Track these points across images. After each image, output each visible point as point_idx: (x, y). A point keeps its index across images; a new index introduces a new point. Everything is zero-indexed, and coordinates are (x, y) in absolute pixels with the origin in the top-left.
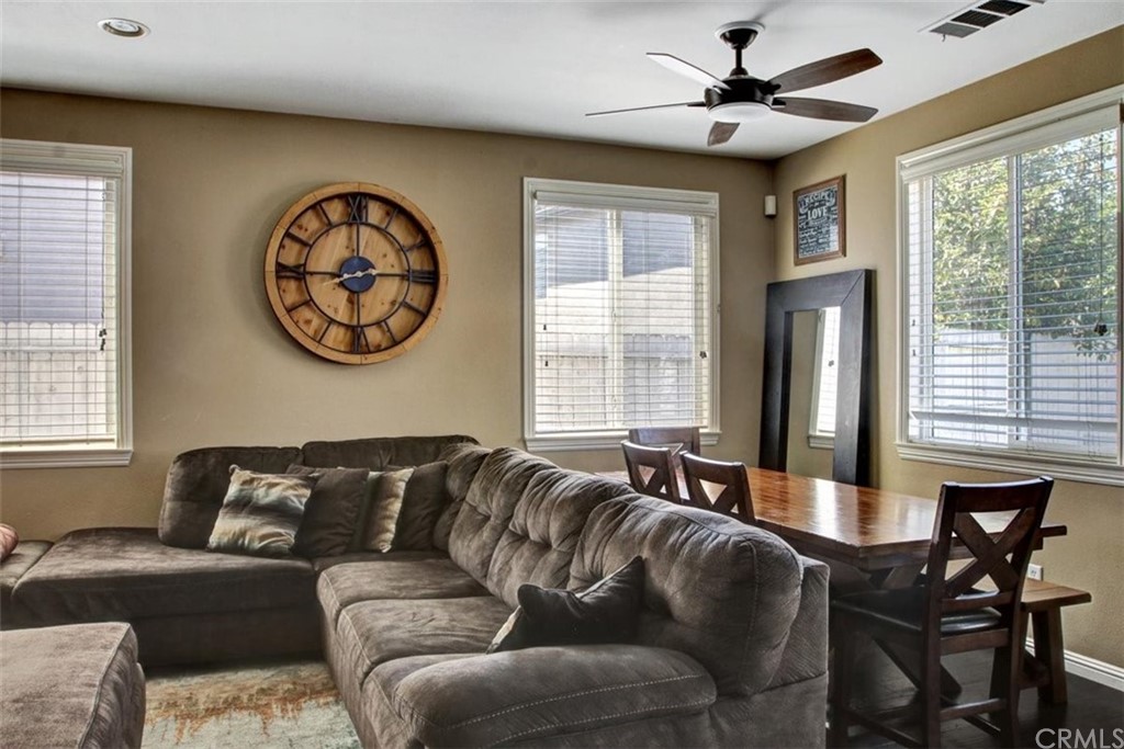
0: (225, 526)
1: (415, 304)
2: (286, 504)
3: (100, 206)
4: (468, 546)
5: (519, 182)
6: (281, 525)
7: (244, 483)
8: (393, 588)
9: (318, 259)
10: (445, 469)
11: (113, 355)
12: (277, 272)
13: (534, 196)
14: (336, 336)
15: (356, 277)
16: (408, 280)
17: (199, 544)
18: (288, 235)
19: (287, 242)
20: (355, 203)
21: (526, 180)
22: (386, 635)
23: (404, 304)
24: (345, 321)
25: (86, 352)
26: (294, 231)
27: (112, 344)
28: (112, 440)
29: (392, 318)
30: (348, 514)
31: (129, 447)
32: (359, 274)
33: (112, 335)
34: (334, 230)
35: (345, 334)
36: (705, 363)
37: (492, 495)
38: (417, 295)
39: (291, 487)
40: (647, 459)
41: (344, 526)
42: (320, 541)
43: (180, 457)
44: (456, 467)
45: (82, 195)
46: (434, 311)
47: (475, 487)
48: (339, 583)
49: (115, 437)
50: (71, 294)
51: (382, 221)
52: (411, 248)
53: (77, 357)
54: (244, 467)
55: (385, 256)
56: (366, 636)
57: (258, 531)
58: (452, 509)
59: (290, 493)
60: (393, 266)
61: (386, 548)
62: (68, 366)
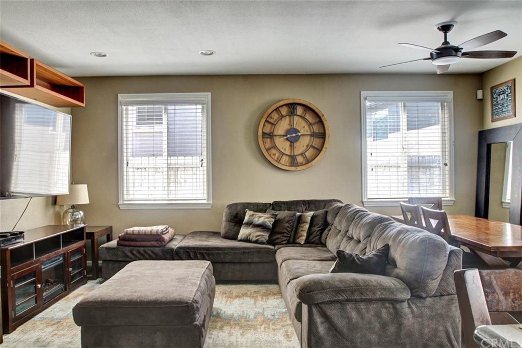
0: (244, 232)
1: (316, 146)
2: (265, 224)
3: (200, 114)
4: (332, 242)
5: (359, 93)
6: (263, 232)
7: (250, 216)
8: (303, 256)
9: (278, 129)
10: (327, 212)
11: (205, 169)
12: (263, 136)
13: (366, 99)
14: (285, 159)
15: (292, 136)
16: (313, 136)
17: (234, 238)
18: (266, 121)
19: (266, 124)
20: (292, 106)
21: (362, 92)
22: (297, 270)
23: (312, 146)
24: (289, 154)
25: (196, 167)
26: (269, 119)
27: (205, 165)
28: (205, 199)
29: (307, 152)
30: (288, 229)
31: (211, 202)
32: (294, 135)
33: (205, 161)
34: (283, 119)
35: (289, 159)
36: (447, 168)
37: (342, 222)
38: (317, 142)
39: (267, 218)
40: (410, 210)
41: (287, 234)
42: (278, 238)
43: (228, 206)
44: (330, 212)
45: (195, 111)
46: (324, 149)
47: (337, 219)
48: (284, 253)
49: (206, 198)
50: (191, 147)
51: (302, 114)
52: (314, 124)
53: (194, 169)
54: (250, 210)
55: (304, 127)
56: (289, 271)
57: (254, 233)
58: (328, 228)
59: (267, 220)
60: (307, 131)
61: (303, 242)
62: (191, 173)
